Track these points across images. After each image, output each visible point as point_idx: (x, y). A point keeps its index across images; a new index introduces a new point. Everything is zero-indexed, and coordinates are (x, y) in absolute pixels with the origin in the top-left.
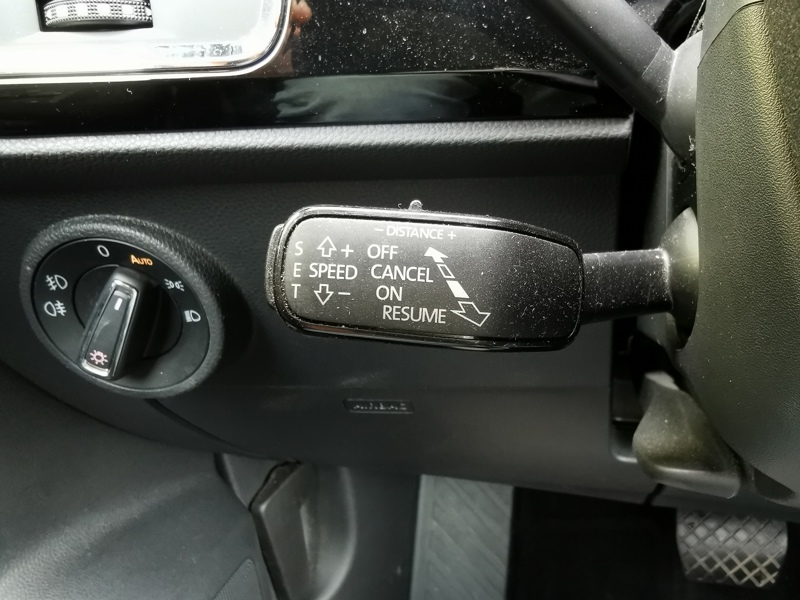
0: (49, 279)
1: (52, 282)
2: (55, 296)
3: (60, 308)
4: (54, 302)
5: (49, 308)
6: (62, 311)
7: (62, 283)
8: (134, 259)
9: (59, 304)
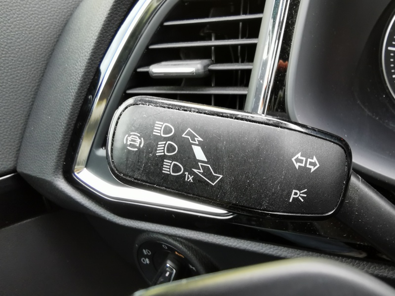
0: (144, 250)
1: (145, 252)
2: (146, 256)
3: (147, 261)
4: (145, 258)
5: (144, 260)
6: (148, 262)
7: (149, 252)
8: (176, 253)
9: (147, 259)
